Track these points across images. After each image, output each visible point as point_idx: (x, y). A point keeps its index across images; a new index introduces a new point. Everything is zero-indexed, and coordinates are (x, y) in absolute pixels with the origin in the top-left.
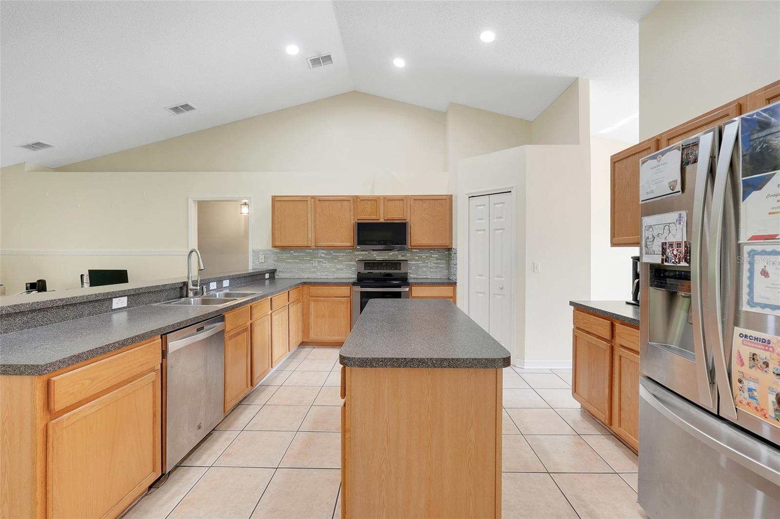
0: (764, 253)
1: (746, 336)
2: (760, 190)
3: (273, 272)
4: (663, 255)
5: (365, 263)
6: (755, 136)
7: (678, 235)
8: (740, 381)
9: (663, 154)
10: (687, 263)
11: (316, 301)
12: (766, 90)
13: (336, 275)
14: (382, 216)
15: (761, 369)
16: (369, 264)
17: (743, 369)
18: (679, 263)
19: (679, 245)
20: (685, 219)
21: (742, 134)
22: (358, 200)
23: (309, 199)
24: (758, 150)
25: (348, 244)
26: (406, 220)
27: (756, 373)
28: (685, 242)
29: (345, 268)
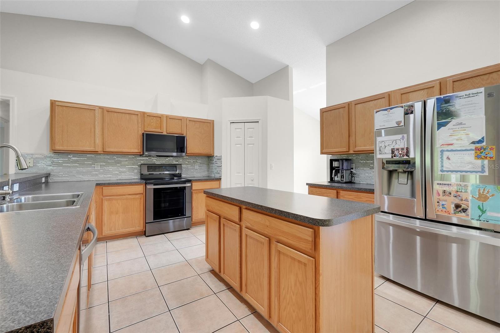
0: (448, 151)
1: (440, 184)
2: (445, 126)
3: (47, 176)
4: (392, 154)
5: (148, 166)
6: (443, 106)
7: (401, 145)
8: (438, 202)
9: (391, 109)
10: (408, 157)
11: (109, 200)
12: (400, 90)
13: (119, 177)
14: (165, 130)
15: (448, 195)
16: (151, 167)
17: (440, 197)
18: (403, 157)
19: (402, 149)
20: (406, 138)
21: (437, 104)
22: (145, 115)
23: (97, 109)
24: (444, 111)
25: (136, 151)
26: (183, 134)
27: (446, 198)
28: (406, 148)
29: (128, 171)
